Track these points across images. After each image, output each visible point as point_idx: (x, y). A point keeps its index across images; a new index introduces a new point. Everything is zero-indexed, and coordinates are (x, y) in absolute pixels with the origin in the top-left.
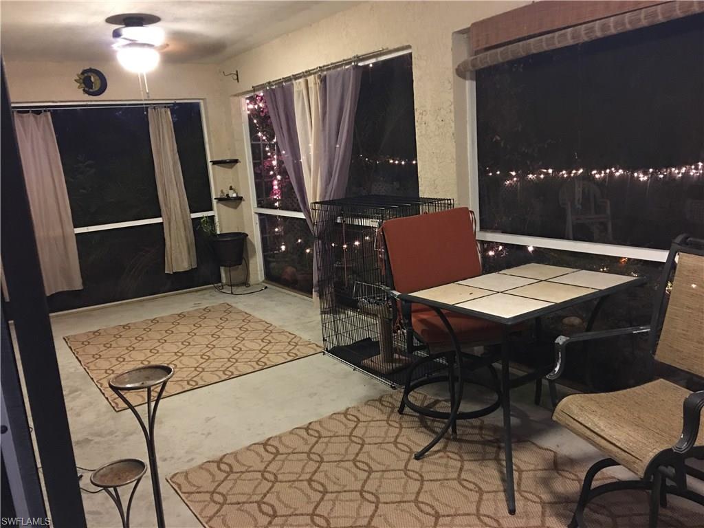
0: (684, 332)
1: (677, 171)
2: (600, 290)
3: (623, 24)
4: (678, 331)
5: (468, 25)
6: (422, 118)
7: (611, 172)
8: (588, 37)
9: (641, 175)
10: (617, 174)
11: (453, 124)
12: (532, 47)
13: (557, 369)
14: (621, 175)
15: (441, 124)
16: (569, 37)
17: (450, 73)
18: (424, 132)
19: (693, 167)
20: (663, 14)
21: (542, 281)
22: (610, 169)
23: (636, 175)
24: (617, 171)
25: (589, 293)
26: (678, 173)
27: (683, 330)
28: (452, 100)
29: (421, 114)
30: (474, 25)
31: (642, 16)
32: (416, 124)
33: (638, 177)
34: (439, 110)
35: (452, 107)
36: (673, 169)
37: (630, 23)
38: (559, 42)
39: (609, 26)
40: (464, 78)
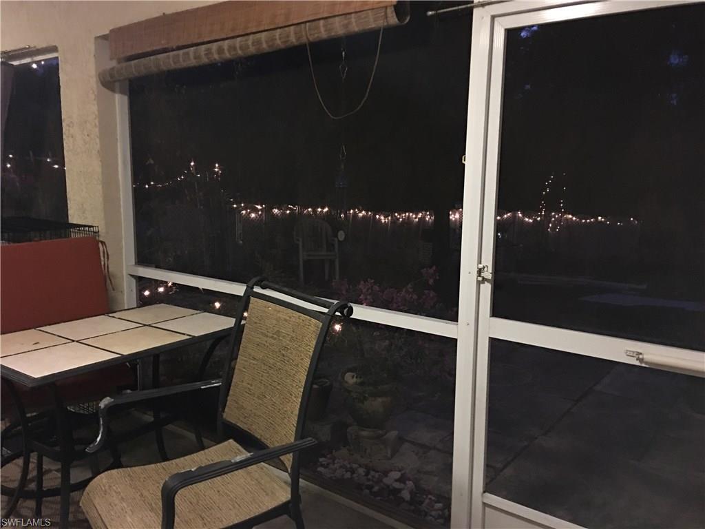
0: (249, 386)
1: (414, 216)
2: (194, 337)
3: (235, 49)
4: (245, 384)
5: (107, 32)
6: (69, 130)
7: (355, 213)
8: (208, 58)
9: (382, 218)
10: (361, 215)
11: (98, 140)
12: (162, 63)
13: (98, 439)
14: (363, 216)
15: (87, 139)
16: (192, 55)
17: (93, 82)
18: (71, 147)
19: (428, 213)
20: (266, 42)
21: (145, 325)
22: (354, 210)
23: (377, 216)
24: (361, 212)
25: (179, 340)
26: (416, 218)
27: (248, 384)
28: (97, 113)
29: (68, 125)
30: (112, 31)
31: (250, 42)
32: (64, 137)
33: (380, 220)
34: (86, 122)
35: (97, 121)
36: (411, 214)
37: (241, 48)
38: (184, 61)
39: (224, 49)
40: (113, 90)
